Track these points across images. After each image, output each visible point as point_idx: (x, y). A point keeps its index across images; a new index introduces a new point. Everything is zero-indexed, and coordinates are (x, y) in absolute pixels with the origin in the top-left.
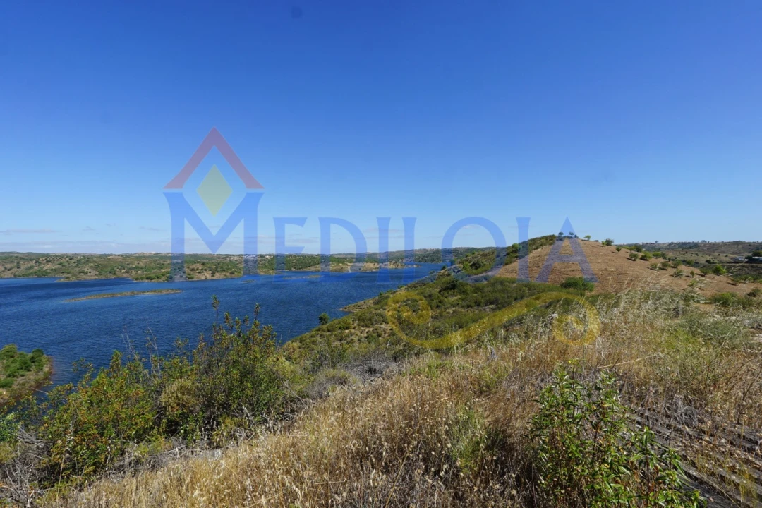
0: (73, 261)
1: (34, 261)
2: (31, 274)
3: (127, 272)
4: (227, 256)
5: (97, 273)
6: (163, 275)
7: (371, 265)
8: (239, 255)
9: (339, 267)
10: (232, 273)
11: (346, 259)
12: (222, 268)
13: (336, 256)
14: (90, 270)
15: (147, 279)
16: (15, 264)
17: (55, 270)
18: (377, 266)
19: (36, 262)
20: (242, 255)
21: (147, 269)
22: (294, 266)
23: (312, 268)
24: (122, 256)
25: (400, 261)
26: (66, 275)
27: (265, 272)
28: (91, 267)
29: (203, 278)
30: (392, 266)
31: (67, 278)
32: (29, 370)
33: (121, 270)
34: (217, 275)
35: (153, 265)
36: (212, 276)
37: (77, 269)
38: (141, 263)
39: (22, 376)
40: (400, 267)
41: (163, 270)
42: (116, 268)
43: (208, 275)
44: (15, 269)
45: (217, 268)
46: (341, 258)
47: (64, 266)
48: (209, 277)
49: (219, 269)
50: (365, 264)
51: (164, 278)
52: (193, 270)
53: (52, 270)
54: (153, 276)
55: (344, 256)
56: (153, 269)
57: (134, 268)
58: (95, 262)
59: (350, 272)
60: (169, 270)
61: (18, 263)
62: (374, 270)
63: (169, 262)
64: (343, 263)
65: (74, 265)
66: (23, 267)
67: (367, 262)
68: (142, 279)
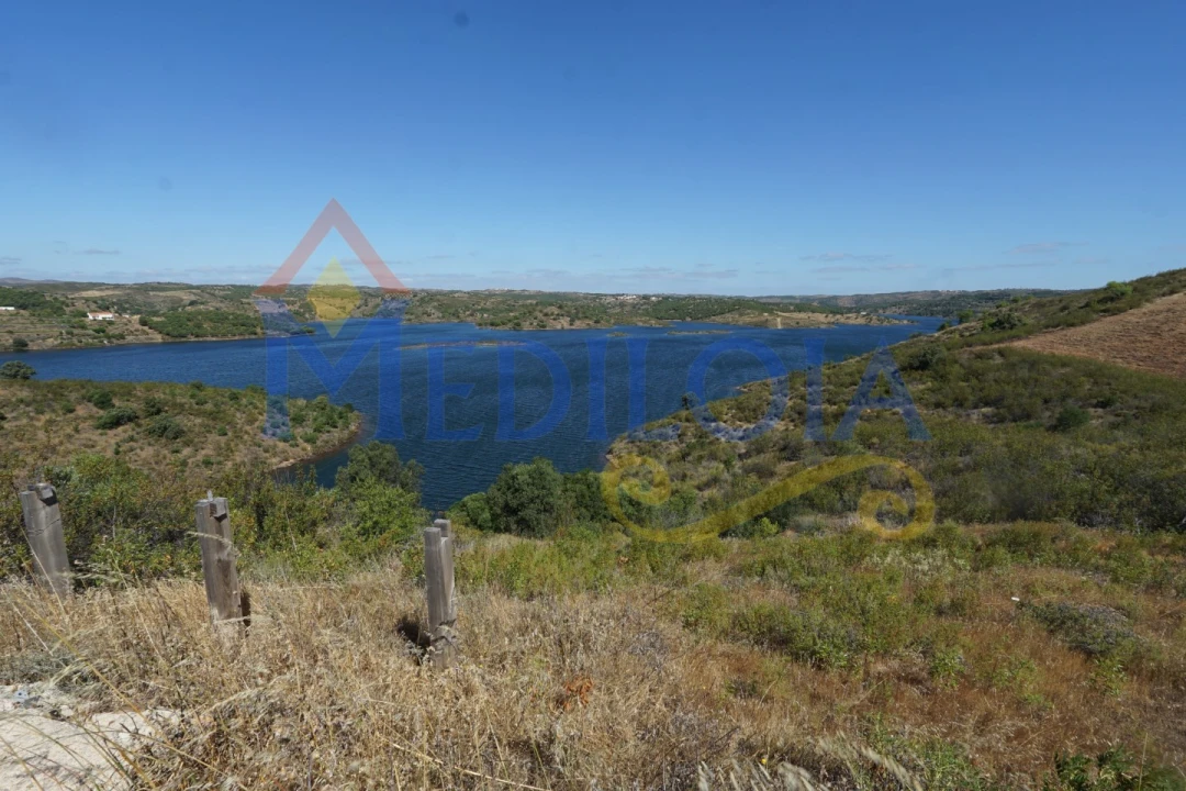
0: (417, 298)
3: (472, 315)
4: (598, 296)
5: (441, 315)
6: (510, 321)
7: (821, 317)
8: (613, 296)
9: (763, 319)
10: (597, 322)
11: (778, 305)
12: (584, 313)
13: (762, 301)
14: (433, 311)
15: (492, 324)
18: (831, 318)
20: (618, 295)
21: (494, 311)
22: (690, 315)
23: (718, 319)
24: (468, 293)
25: (881, 311)
26: (408, 317)
27: (645, 322)
28: (434, 307)
29: (559, 327)
30: (861, 321)
31: (410, 320)
32: (336, 427)
33: (465, 312)
34: (578, 324)
35: (502, 307)
36: (571, 325)
37: (420, 309)
38: (488, 303)
39: (328, 432)
40: (875, 322)
41: (512, 314)
42: (460, 310)
43: (564, 323)
44: (364, 308)
45: (577, 313)
46: (769, 304)
47: (408, 304)
48: (566, 326)
49: (580, 315)
50: (810, 314)
51: (510, 325)
52: (546, 315)
54: (498, 321)
55: (778, 301)
56: (501, 312)
57: (478, 310)
58: (439, 300)
59: (780, 327)
60: (517, 314)
62: (823, 327)
63: (521, 303)
64: (771, 312)
65: (418, 303)
66: (371, 305)
67: (813, 312)
68: (486, 324)
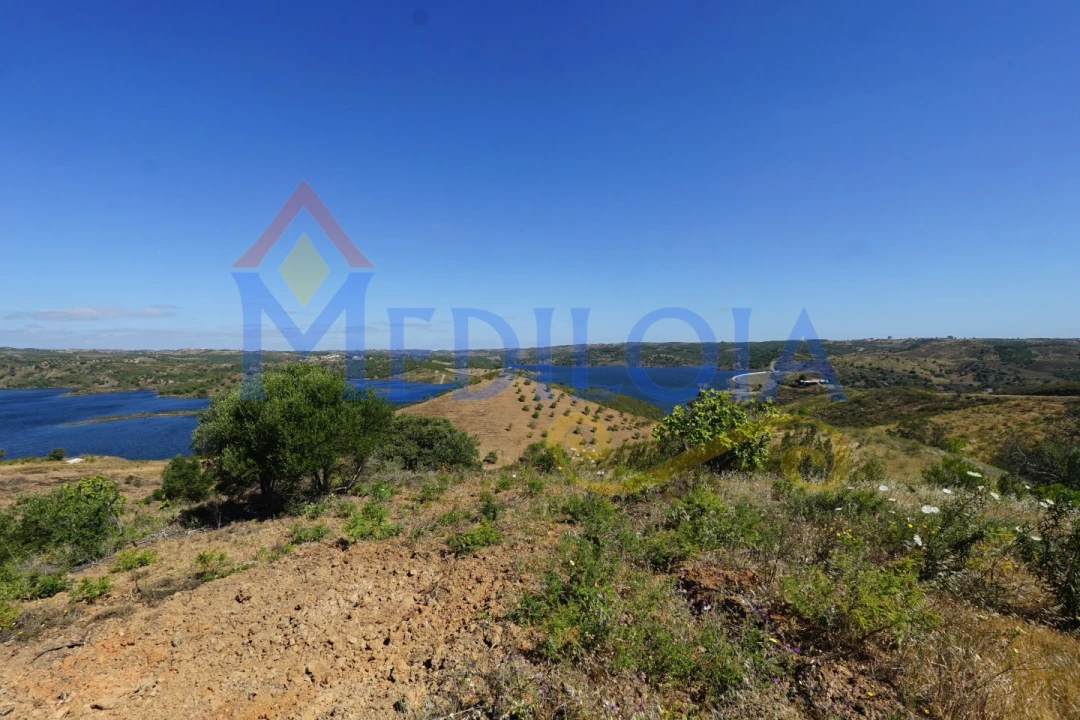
0: (85, 366)
1: (34, 367)
2: (30, 383)
3: (154, 382)
5: (116, 383)
6: (195, 388)
14: (107, 379)
15: (175, 393)
16: (8, 370)
17: (61, 378)
19: (37, 367)
21: (182, 377)
26: (76, 386)
28: (109, 375)
31: (75, 391)
33: (146, 379)
35: (193, 371)
37: (90, 377)
38: (175, 369)
41: (200, 381)
42: (140, 377)
44: (8, 378)
47: (72, 373)
51: (195, 393)
52: (234, 381)
53: (57, 378)
54: (183, 388)
56: (190, 377)
57: (163, 377)
58: (114, 368)
60: (206, 380)
61: (12, 368)
65: (87, 372)
66: (19, 374)
68: (168, 393)
